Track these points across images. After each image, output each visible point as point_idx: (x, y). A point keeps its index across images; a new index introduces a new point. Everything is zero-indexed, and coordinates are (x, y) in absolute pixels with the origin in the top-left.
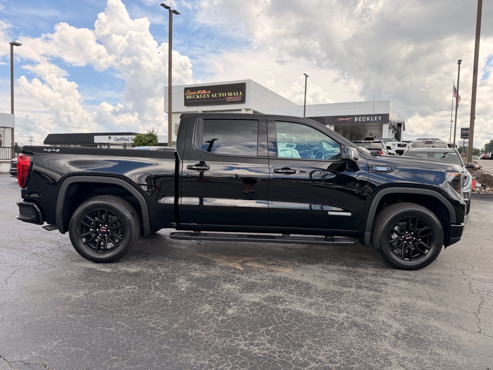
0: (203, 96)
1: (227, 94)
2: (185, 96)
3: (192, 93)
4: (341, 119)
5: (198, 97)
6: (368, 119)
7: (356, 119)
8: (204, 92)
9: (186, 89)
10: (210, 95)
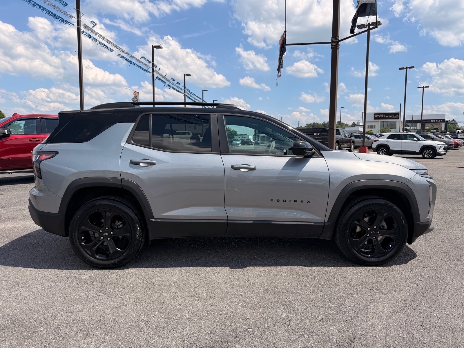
0: (382, 116)
1: (392, 116)
2: (374, 117)
3: (377, 115)
4: (425, 121)
5: (380, 117)
6: (436, 121)
7: (431, 121)
8: (382, 115)
9: (375, 114)
10: (385, 116)
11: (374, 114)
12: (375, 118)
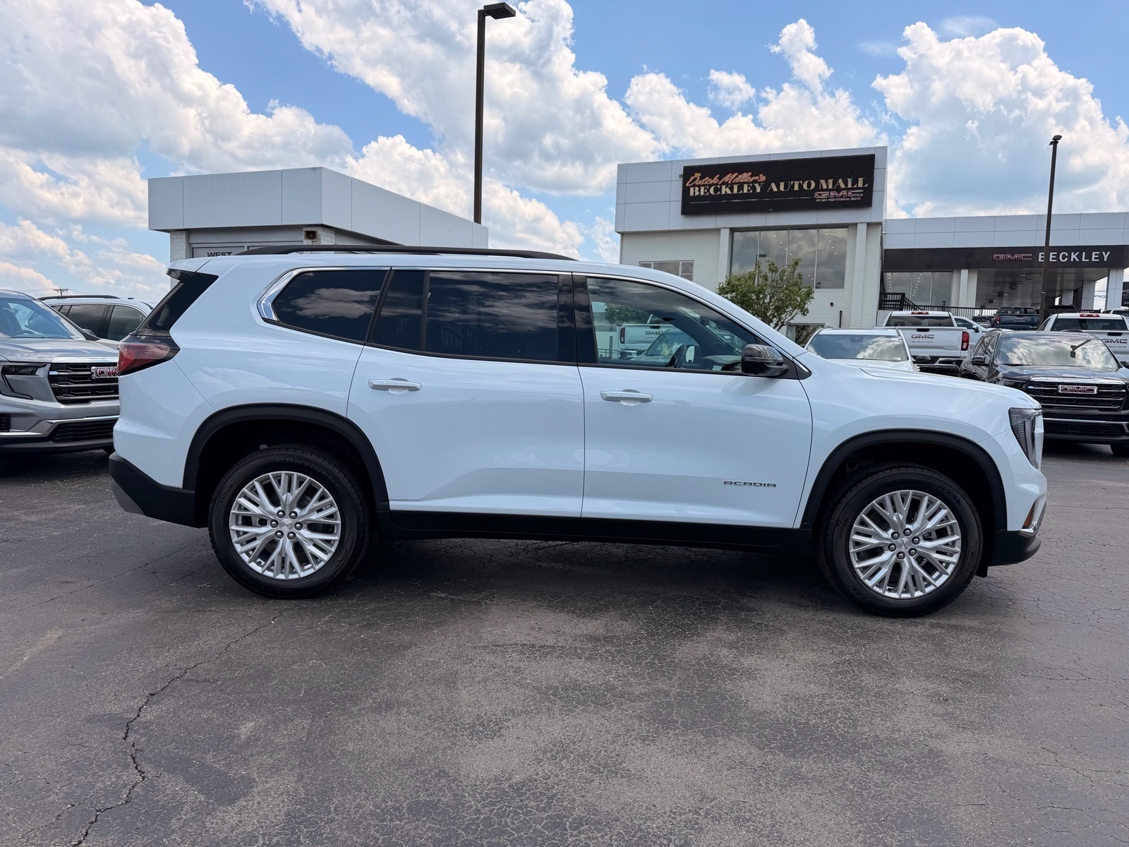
1: (817, 184)
2: (686, 191)
3: (707, 180)
4: (1002, 256)
5: (725, 190)
6: (1074, 256)
7: (1042, 257)
8: (745, 177)
9: (689, 172)
10: (765, 186)
11: (686, 169)
12: (690, 207)
